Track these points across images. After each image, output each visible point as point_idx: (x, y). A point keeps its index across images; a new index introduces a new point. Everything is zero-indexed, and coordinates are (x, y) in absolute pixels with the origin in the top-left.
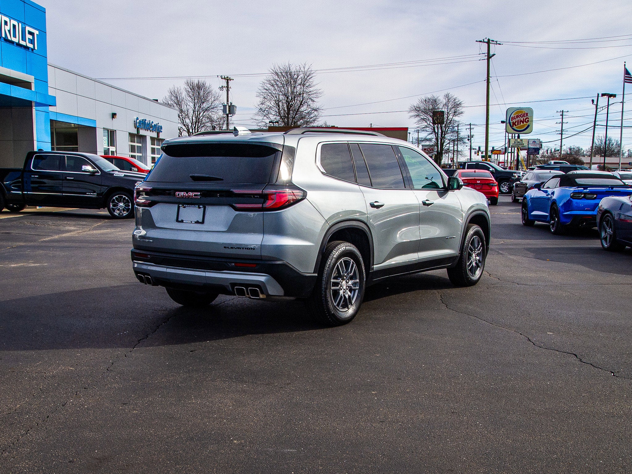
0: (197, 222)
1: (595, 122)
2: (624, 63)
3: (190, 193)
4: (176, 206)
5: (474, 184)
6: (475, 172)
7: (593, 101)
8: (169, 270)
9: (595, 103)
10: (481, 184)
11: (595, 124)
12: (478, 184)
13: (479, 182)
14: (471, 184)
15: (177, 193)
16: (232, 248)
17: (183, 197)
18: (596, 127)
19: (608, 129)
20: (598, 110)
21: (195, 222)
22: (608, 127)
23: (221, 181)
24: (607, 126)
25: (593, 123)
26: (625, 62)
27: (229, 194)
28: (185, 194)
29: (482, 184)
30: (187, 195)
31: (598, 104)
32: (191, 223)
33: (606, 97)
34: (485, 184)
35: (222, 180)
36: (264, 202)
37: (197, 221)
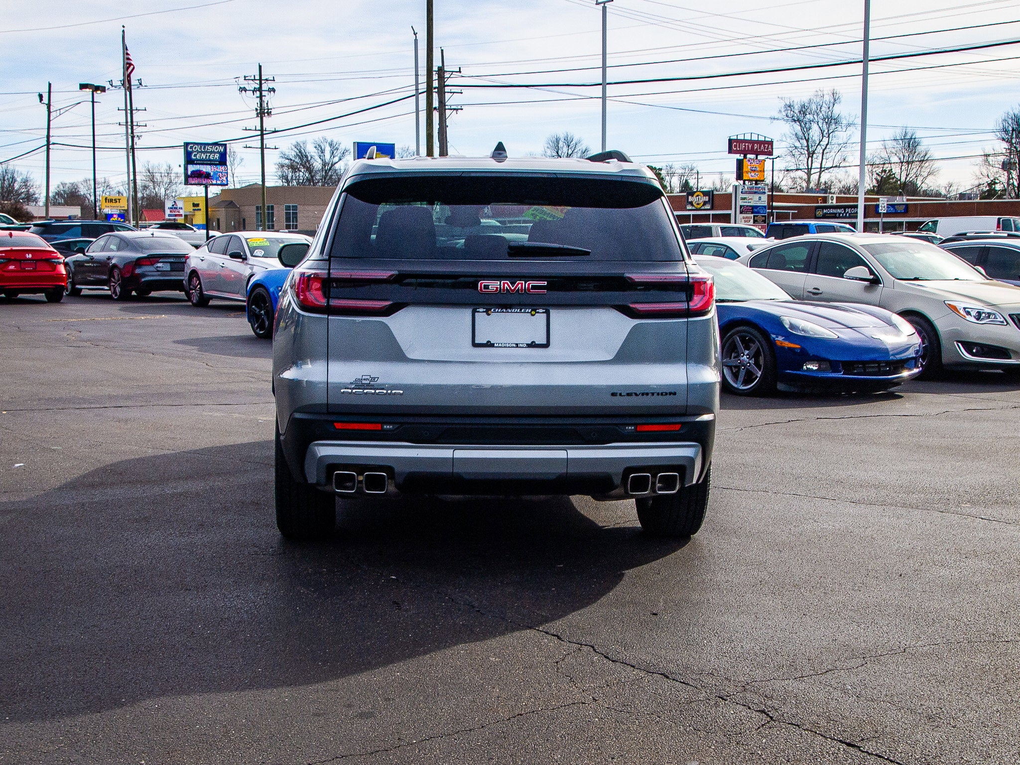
0: (532, 345)
1: (48, 137)
2: (123, 29)
3: (522, 284)
4: (468, 312)
5: (20, 261)
6: (11, 235)
7: (41, 96)
8: (460, 454)
9: (45, 100)
10: (33, 260)
11: (48, 141)
12: (29, 259)
13: (30, 256)
14: (13, 260)
15: (483, 283)
16: (628, 394)
17: (499, 292)
18: (51, 147)
19: (96, 152)
20: (53, 115)
21: (527, 344)
22: (96, 149)
23: (584, 257)
24: (94, 148)
25: (46, 139)
26: (124, 27)
27: (621, 284)
28: (508, 285)
29: (36, 260)
30: (513, 288)
31: (52, 104)
32: (517, 347)
33: (88, 90)
34: (41, 260)
35: (587, 253)
36: (689, 299)
37: (533, 342)
